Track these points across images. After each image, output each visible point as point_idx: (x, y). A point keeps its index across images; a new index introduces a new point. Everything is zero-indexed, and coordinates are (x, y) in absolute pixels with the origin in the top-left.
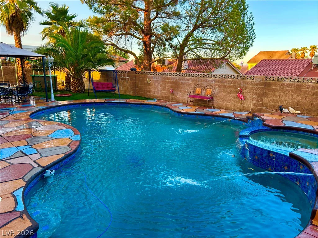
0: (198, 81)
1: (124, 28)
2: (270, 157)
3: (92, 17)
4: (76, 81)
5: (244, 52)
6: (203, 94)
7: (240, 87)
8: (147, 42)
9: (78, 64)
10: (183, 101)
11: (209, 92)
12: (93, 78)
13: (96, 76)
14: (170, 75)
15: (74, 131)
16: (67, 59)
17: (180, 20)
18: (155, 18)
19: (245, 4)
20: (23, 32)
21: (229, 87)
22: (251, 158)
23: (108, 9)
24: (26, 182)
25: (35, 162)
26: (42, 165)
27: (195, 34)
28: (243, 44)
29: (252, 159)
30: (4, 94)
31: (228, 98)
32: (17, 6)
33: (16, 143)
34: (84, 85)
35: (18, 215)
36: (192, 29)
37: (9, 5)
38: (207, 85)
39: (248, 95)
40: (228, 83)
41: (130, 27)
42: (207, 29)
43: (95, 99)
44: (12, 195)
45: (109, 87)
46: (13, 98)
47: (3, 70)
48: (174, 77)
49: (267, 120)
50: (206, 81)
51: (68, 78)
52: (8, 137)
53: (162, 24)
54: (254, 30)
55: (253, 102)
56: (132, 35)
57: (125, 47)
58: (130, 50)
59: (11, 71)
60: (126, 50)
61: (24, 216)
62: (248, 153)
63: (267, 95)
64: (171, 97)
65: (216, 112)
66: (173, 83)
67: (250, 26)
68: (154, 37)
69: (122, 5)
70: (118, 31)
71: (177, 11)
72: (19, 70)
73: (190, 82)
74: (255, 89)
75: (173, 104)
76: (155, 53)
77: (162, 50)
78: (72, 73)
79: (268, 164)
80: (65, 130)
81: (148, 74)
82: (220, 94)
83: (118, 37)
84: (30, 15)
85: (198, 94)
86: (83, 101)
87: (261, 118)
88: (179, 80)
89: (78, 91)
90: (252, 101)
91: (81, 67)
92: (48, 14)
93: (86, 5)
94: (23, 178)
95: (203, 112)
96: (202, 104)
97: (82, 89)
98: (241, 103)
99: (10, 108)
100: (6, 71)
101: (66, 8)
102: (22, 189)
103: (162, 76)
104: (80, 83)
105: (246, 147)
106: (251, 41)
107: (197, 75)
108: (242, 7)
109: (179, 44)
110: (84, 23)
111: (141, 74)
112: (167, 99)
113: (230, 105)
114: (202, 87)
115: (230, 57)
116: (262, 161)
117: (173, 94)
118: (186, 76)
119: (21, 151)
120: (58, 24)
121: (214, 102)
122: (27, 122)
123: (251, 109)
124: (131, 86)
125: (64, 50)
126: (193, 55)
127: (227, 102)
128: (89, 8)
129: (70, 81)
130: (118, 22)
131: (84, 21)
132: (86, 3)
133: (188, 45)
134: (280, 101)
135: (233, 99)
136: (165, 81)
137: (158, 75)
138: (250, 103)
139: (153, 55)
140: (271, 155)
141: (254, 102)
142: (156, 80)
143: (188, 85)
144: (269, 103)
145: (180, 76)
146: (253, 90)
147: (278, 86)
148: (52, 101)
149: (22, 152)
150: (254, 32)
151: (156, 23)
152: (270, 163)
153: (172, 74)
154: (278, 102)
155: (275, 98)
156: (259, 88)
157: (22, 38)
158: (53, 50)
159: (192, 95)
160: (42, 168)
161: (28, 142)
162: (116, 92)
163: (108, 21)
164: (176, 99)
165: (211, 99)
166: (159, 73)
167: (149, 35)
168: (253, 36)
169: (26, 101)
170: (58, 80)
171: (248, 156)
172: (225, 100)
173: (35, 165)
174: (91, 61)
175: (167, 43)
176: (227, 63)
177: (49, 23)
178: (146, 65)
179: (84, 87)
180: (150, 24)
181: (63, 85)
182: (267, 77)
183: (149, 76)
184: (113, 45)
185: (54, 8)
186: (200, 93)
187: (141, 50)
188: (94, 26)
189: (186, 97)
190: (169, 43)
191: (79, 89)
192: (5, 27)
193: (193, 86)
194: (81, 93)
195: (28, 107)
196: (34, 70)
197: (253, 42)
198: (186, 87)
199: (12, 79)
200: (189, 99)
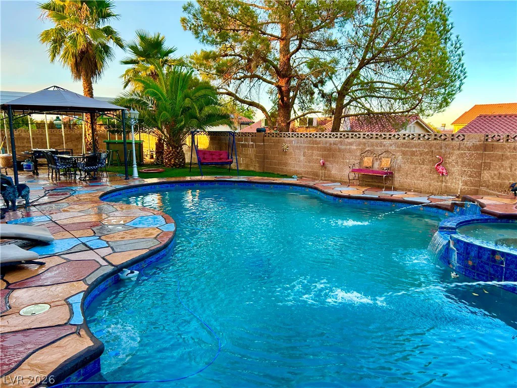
0: (367, 145)
1: (248, 68)
2: (495, 261)
3: (199, 53)
4: (172, 149)
5: (445, 100)
6: (376, 166)
7: (439, 153)
8: (283, 88)
9: (176, 122)
10: (341, 179)
11: (386, 163)
12: (198, 145)
13: (203, 141)
14: (320, 137)
15: (165, 219)
16: (160, 114)
17: (338, 52)
18: (297, 50)
19: (448, 23)
20: (96, 75)
21: (421, 154)
22: (460, 264)
23: (224, 37)
24: (88, 285)
25: (103, 258)
26: (114, 263)
27: (363, 74)
28: (445, 88)
29: (463, 265)
30: (64, 168)
31: (418, 173)
32: (88, 36)
33: (77, 234)
34: (184, 155)
35: (74, 330)
36: (356, 66)
37: (77, 35)
38: (383, 151)
39: (454, 167)
40: (419, 148)
41: (256, 64)
42: (382, 66)
43: (200, 176)
44: (67, 302)
45: (223, 158)
46: (77, 174)
47: (65, 134)
48: (326, 139)
49: (489, 205)
50: (381, 145)
51: (159, 146)
52: (66, 225)
53: (307, 59)
54: (463, 65)
55: (463, 179)
56: (259, 78)
57: (249, 98)
58: (257, 102)
59: (77, 136)
60: (250, 102)
61: (83, 332)
62: (455, 255)
63: (488, 166)
64: (321, 172)
65: (397, 195)
66: (325, 149)
67: (456, 58)
68: (295, 80)
69: (245, 30)
70: (239, 72)
71: (333, 39)
72: (87, 133)
73: (354, 147)
74: (467, 156)
75: (324, 183)
76: (296, 106)
77: (308, 102)
78: (165, 136)
79: (491, 274)
80: (151, 216)
81: (284, 136)
82: (406, 167)
83: (238, 82)
84: (106, 49)
85: (367, 167)
86: (182, 179)
87: (478, 202)
88: (334, 144)
89: (174, 165)
90: (462, 177)
91: (180, 127)
92: (134, 48)
93: (191, 32)
94: (84, 280)
95: (375, 195)
96: (375, 184)
97: (181, 162)
98: (442, 181)
99: (72, 187)
100: (69, 136)
101: (160, 39)
102: (82, 294)
103: (306, 139)
104: (178, 153)
105: (452, 246)
106: (457, 83)
107: (365, 136)
108: (442, 28)
109: (335, 90)
110: (187, 61)
111: (273, 136)
112: (315, 176)
113: (422, 184)
114: (375, 155)
115: (422, 111)
116: (480, 269)
117: (326, 168)
118: (348, 137)
119: (84, 244)
120: (148, 62)
121: (396, 179)
122: (96, 205)
123: (459, 191)
124: (256, 156)
125: (155, 102)
126: (359, 107)
127: (418, 180)
128: (194, 36)
129: (163, 150)
130: (238, 57)
131: (187, 57)
132: (190, 28)
133: (350, 92)
134: (513, 176)
135: (427, 174)
136: (313, 147)
137: (301, 137)
138: (458, 180)
139: (294, 109)
140: (498, 257)
141: (465, 178)
142: (297, 146)
143: (350, 152)
144: (491, 181)
145: (337, 137)
146: (463, 158)
147: (508, 150)
148: (134, 179)
149: (86, 245)
150: (464, 67)
151: (299, 58)
152: (496, 271)
153: (323, 135)
154: (509, 178)
155: (502, 171)
156: (473, 154)
157: (94, 85)
158: (138, 101)
159: (357, 168)
160: (113, 267)
161: (94, 232)
162: (233, 166)
163: (224, 56)
164: (329, 177)
165: (390, 175)
166: (301, 134)
167: (287, 77)
168: (461, 75)
169: (96, 179)
170: (145, 150)
171: (455, 260)
172: (413, 176)
173: (104, 263)
174: (196, 118)
175: (316, 90)
176: (417, 123)
177: (134, 61)
178: (282, 124)
179: (184, 159)
180: (289, 59)
181: (152, 157)
182: (487, 136)
183: (286, 139)
184: (229, 94)
185: (143, 38)
186: (371, 165)
187: (274, 103)
188: (201, 65)
189: (346, 173)
190: (320, 90)
191: (175, 162)
192: (70, 68)
193: (358, 153)
194: (178, 168)
195: (98, 186)
196: (110, 131)
197: (461, 84)
198: (347, 155)
199: (78, 149)
200: (352, 176)
